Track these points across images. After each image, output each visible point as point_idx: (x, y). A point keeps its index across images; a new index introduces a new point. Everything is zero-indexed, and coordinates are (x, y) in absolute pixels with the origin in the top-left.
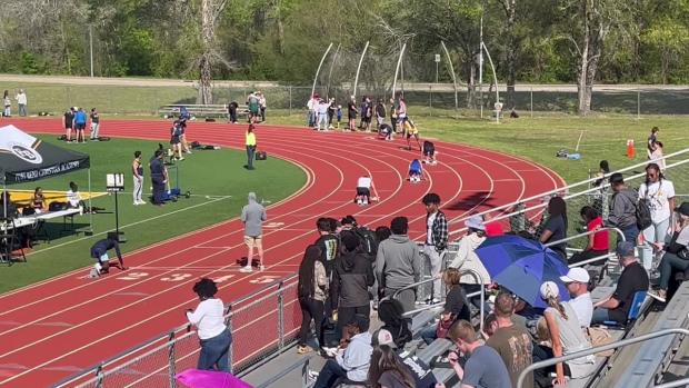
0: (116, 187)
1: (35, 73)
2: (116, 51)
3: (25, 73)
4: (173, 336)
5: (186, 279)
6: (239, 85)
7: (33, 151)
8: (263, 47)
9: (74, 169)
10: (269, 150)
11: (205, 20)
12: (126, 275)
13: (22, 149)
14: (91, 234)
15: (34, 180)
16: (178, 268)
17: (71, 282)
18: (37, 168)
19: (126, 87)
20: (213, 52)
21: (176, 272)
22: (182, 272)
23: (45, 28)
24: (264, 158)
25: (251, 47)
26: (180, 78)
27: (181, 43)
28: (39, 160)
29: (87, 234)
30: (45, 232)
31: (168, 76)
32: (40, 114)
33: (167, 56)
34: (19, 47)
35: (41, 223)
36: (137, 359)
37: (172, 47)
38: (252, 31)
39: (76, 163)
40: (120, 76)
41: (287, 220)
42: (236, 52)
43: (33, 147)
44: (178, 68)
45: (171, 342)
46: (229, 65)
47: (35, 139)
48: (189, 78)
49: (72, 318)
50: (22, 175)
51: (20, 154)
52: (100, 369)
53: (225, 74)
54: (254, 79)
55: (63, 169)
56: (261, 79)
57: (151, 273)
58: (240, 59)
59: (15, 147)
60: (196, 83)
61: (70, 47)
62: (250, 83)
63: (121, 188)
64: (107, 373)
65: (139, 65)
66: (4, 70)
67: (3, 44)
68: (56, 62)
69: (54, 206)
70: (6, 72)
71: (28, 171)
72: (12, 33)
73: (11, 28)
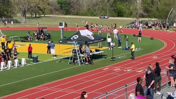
0: (113, 46)
1: (93, 16)
2: (114, 10)
3: (91, 16)
4: (126, 86)
5: (131, 71)
6: (147, 19)
7: (92, 36)
8: (154, 9)
9: (102, 41)
10: (154, 37)
11: (138, 2)
12: (115, 69)
13: (89, 36)
14: (106, 58)
15: (92, 43)
16: (128, 68)
17: (101, 70)
18: (93, 41)
19: (116, 20)
20: (140, 10)
21: (127, 69)
22: (129, 69)
23: (97, 4)
24: (153, 39)
25: (150, 9)
26: (131, 17)
27: (131, 8)
28: (93, 39)
29: (105, 58)
30: (95, 57)
31: (128, 17)
33: (127, 11)
34: (90, 9)
35: (94, 55)
36: (117, 91)
37: (129, 9)
38: (151, 5)
39: (103, 39)
40: (115, 17)
41: (158, 56)
42: (146, 10)
43: (92, 35)
44: (130, 15)
45: (126, 87)
46: (145, 14)
47: (92, 33)
48: (133, 17)
49: (101, 80)
50: (89, 42)
51: (89, 37)
52: (107, 94)
53: (143, 16)
54: (151, 18)
55: (99, 41)
56: (153, 18)
57: (121, 69)
58: (147, 12)
59: (87, 35)
60: (135, 19)
61: (103, 9)
62: (150, 19)
63: (114, 46)
64: (108, 95)
65: (120, 14)
66: (86, 15)
67: (86, 9)
68: (99, 13)
69: (97, 51)
70: (86, 16)
71: (91, 41)
72: (88, 6)
73: (88, 4)
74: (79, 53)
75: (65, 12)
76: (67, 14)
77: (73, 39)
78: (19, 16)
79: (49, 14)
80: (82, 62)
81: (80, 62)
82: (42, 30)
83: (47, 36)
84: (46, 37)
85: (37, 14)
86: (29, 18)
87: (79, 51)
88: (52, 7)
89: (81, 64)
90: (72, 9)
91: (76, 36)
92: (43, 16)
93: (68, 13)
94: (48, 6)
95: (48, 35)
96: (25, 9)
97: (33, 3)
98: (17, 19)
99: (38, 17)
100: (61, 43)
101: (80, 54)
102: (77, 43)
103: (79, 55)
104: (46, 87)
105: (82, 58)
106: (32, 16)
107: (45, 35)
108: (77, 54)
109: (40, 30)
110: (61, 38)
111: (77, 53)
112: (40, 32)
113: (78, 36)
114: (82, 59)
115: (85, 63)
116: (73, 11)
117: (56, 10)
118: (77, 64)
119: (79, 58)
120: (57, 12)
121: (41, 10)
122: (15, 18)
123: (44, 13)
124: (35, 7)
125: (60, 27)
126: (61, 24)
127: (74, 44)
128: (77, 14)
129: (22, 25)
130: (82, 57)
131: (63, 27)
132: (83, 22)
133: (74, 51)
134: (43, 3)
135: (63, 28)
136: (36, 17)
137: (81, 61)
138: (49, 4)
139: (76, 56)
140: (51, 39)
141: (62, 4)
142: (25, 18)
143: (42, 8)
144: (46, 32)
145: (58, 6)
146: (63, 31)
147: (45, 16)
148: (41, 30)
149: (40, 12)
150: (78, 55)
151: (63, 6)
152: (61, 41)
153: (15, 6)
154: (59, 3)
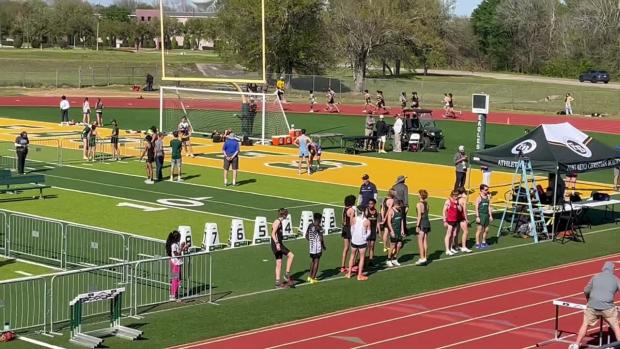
7: (584, 146)
13: (575, 144)
15: (583, 171)
18: (587, 161)
23: (606, 40)
28: (589, 154)
30: (589, 217)
32: (593, 115)
34: (581, 55)
35: (586, 210)
43: (584, 143)
47: (586, 136)
50: (573, 167)
51: (573, 148)
55: (610, 164)
59: (569, 141)
66: (565, 74)
67: (568, 53)
68: (612, 70)
69: (597, 197)
70: (567, 77)
71: (579, 163)
72: (576, 42)
73: (574, 38)
74: (537, 202)
75: (494, 62)
76: (499, 69)
77: (518, 152)
78: (343, 68)
79: (442, 66)
80: (545, 230)
81: (538, 231)
82: (414, 116)
83: (432, 138)
84: (427, 140)
85: (402, 64)
86: (375, 77)
87: (537, 194)
88: (453, 42)
89: (539, 239)
90: (519, 54)
91: (528, 144)
92: (421, 71)
93: (504, 64)
94: (438, 39)
95: (433, 134)
96: (363, 48)
97: (389, 27)
98: (336, 77)
99: (405, 76)
100: (476, 163)
101: (539, 204)
102: (530, 167)
103: (534, 207)
104: (420, 307)
105: (547, 220)
106: (387, 69)
107: (425, 135)
108: (530, 204)
109: (408, 116)
110: (478, 147)
111: (527, 202)
112: (410, 125)
113: (534, 145)
114: (543, 220)
115: (553, 234)
116: (523, 58)
117: (467, 53)
118: (525, 237)
119: (536, 219)
120: (467, 61)
121: (417, 53)
122: (330, 75)
123: (423, 62)
124: (398, 40)
125: (475, 110)
126: (479, 102)
127: (520, 168)
128: (535, 70)
129: (353, 98)
130: (545, 214)
131: (485, 111)
132: (554, 97)
133: (520, 194)
134: (425, 28)
135: (484, 115)
136: (398, 75)
137: (540, 229)
138: (442, 34)
139: (524, 208)
140: (443, 148)
141: (486, 34)
142: (364, 76)
143: (419, 44)
144: (428, 124)
145: (473, 41)
146: (484, 124)
147: (429, 71)
148: (411, 117)
149: (413, 57)
150: (530, 207)
151: (490, 41)
152: (476, 159)
153: (336, 36)
154: (476, 30)
